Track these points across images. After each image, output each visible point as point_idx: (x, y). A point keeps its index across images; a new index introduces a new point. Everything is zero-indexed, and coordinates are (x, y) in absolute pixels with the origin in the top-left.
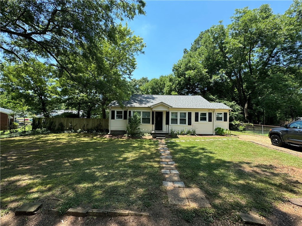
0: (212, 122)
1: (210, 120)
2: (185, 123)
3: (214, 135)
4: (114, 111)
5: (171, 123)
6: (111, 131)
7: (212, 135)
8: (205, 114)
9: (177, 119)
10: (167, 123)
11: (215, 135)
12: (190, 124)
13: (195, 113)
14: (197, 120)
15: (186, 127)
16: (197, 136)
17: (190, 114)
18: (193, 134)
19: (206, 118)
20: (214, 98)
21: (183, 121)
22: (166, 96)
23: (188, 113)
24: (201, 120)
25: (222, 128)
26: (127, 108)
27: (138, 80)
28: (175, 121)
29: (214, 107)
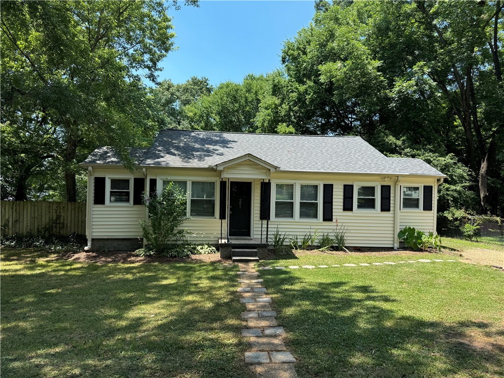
0: (391, 212)
1: (386, 207)
2: (316, 216)
3: (395, 250)
4: (104, 179)
5: (277, 215)
6: (93, 240)
7: (391, 249)
8: (372, 189)
9: (292, 203)
10: (265, 215)
11: (398, 249)
12: (328, 217)
13: (345, 186)
14: (348, 207)
15: (317, 228)
16: (350, 253)
17: (329, 189)
18: (337, 245)
19: (374, 200)
20: (399, 143)
21: (308, 210)
22: (263, 137)
23: (325, 185)
24: (359, 207)
25: (417, 229)
26: (144, 170)
27: (179, 86)
28: (285, 209)
29: (397, 169)
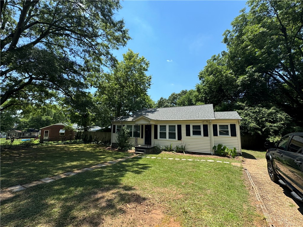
0: (209, 137)
1: (206, 134)
2: (175, 138)
3: (212, 155)
4: (115, 125)
5: (160, 137)
6: (112, 143)
7: (210, 154)
8: (199, 126)
9: (166, 132)
11: (214, 155)
12: (180, 138)
13: (186, 125)
14: (188, 134)
15: (175, 143)
16: (185, 154)
17: (179, 127)
19: (200, 131)
21: (172, 136)
23: (178, 125)
24: (193, 134)
25: (224, 145)
28: (163, 135)
